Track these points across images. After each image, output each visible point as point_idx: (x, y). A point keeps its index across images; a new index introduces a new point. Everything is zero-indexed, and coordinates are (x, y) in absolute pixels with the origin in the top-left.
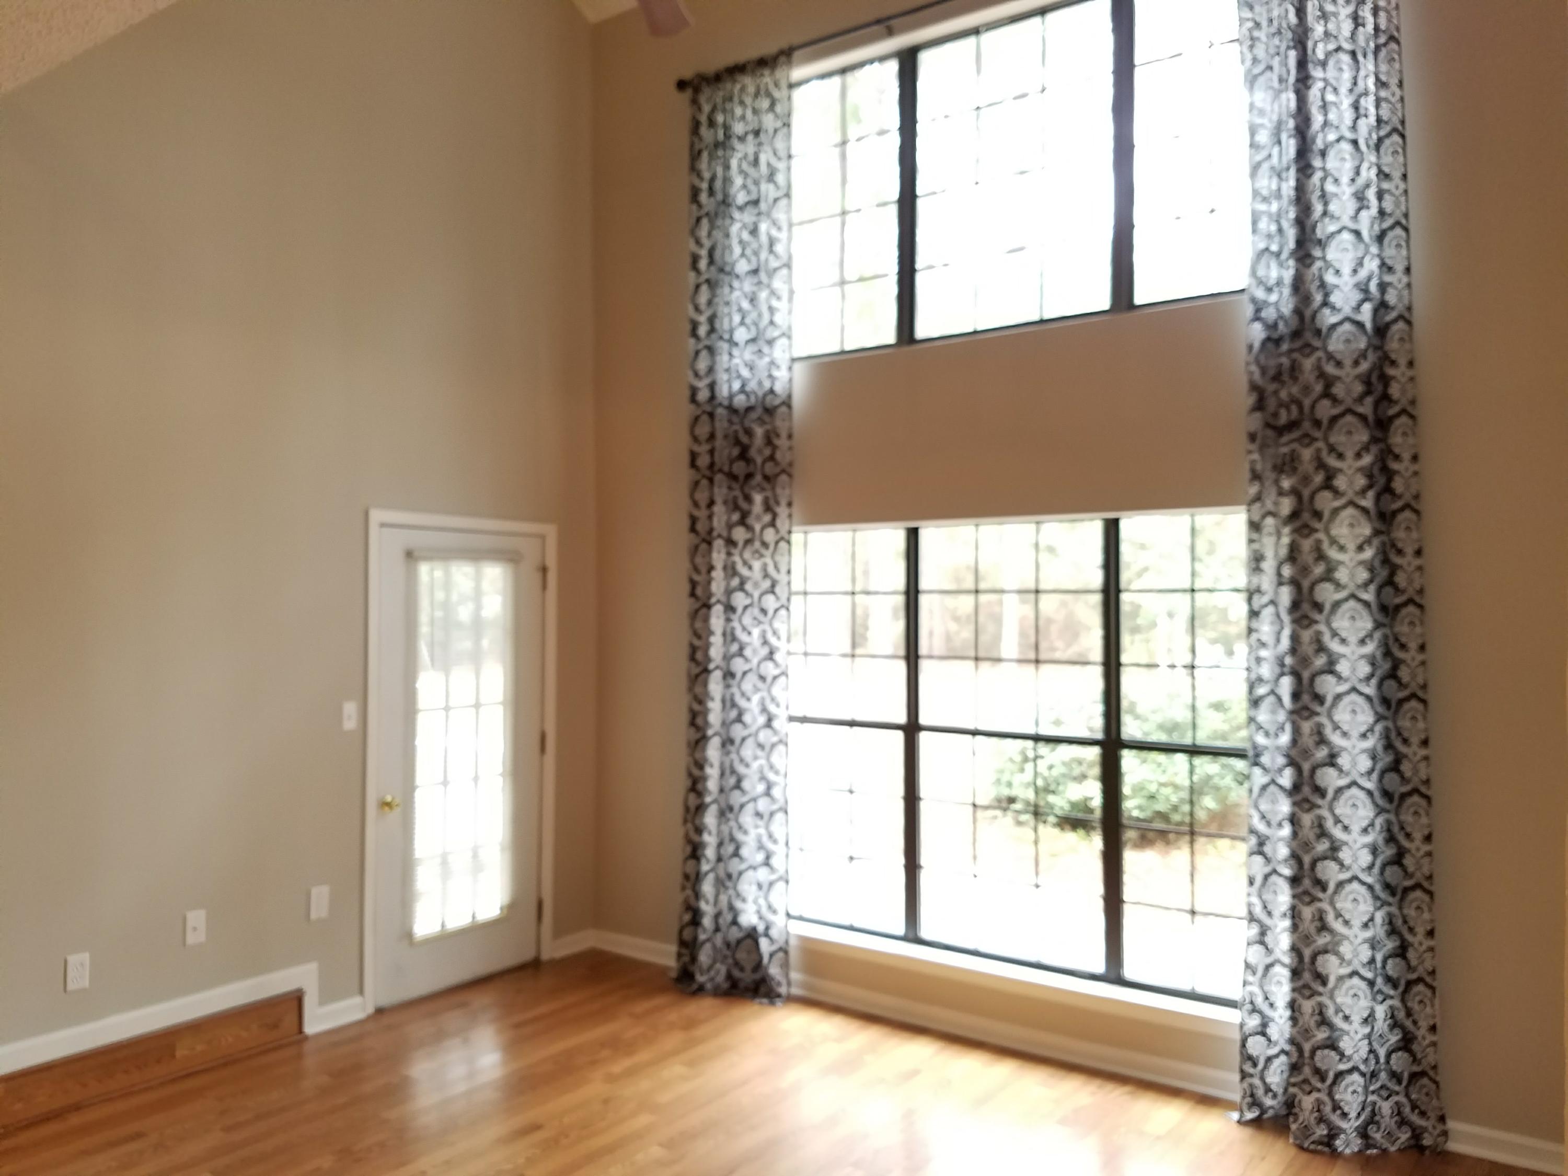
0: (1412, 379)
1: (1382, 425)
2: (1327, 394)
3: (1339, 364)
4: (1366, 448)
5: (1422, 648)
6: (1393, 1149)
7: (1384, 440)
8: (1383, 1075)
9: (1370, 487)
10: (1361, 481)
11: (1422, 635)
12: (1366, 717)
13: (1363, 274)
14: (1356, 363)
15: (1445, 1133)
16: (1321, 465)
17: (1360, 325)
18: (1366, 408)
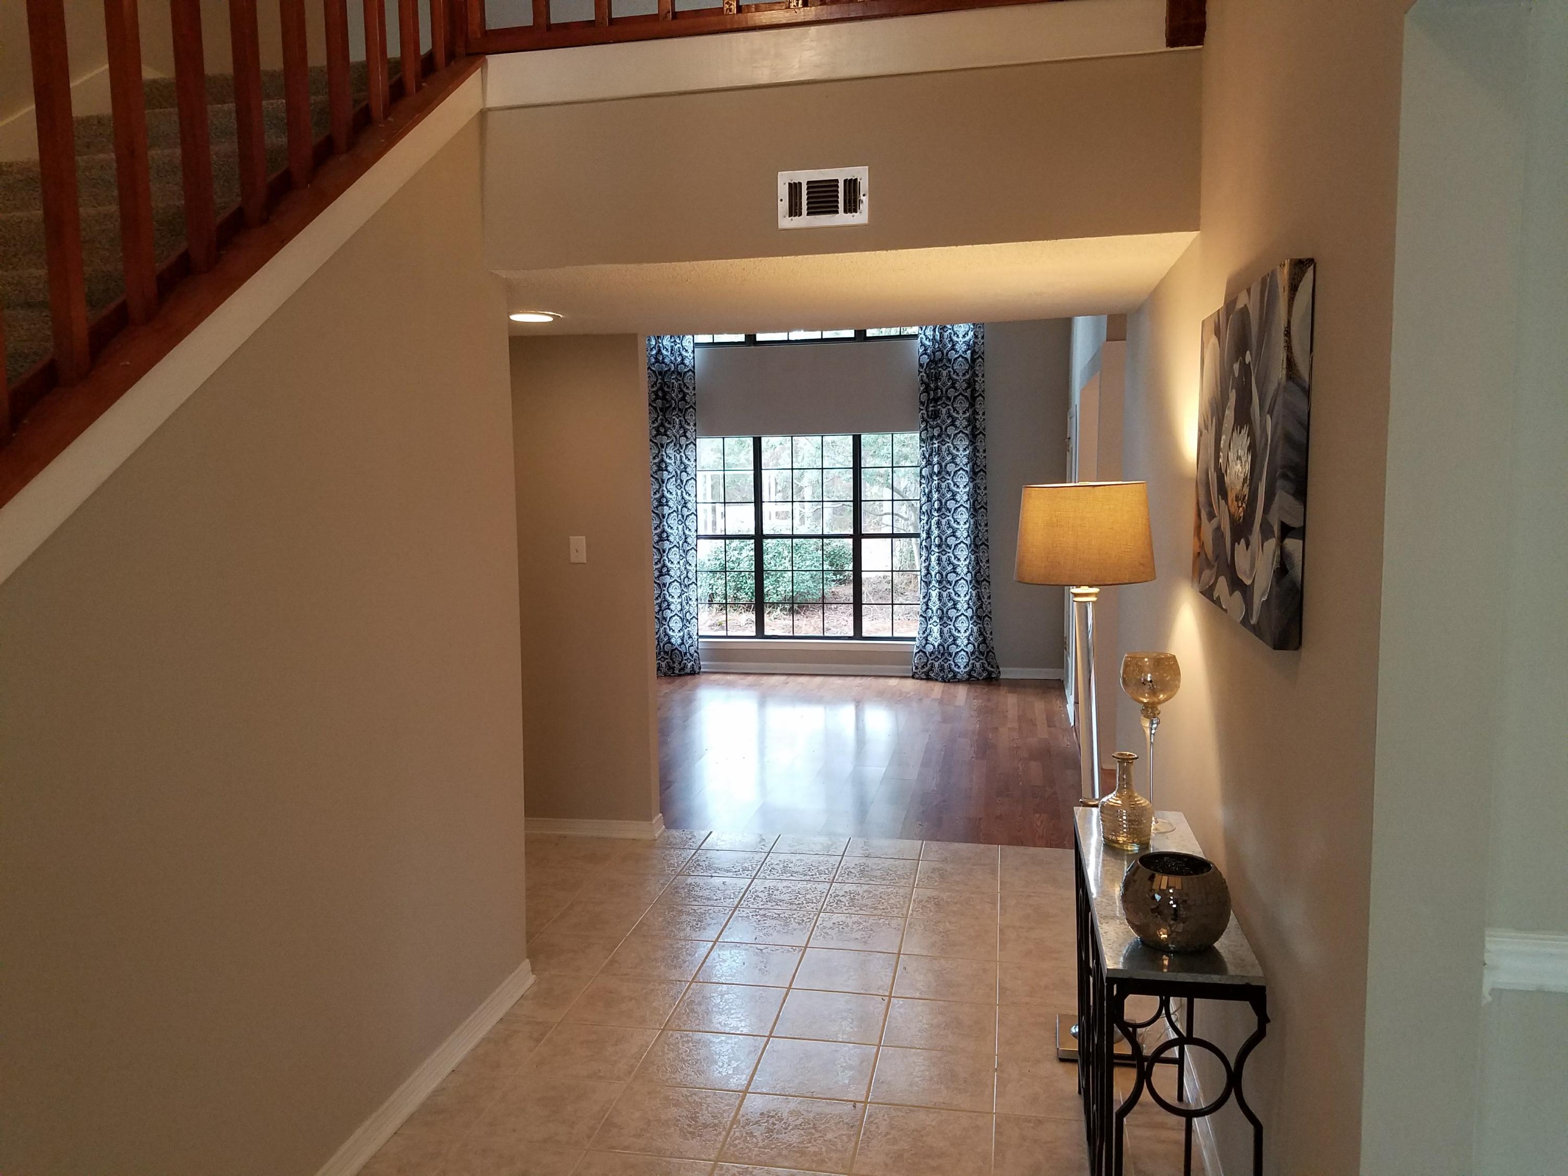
0: (983, 382)
1: (972, 400)
2: (953, 386)
3: (958, 375)
4: (967, 410)
5: (985, 488)
6: (981, 678)
7: (974, 406)
8: (977, 653)
9: (969, 425)
10: (965, 423)
11: (985, 483)
12: (966, 516)
13: (967, 338)
14: (964, 375)
15: (999, 672)
16: (950, 416)
17: (966, 359)
18: (968, 394)
